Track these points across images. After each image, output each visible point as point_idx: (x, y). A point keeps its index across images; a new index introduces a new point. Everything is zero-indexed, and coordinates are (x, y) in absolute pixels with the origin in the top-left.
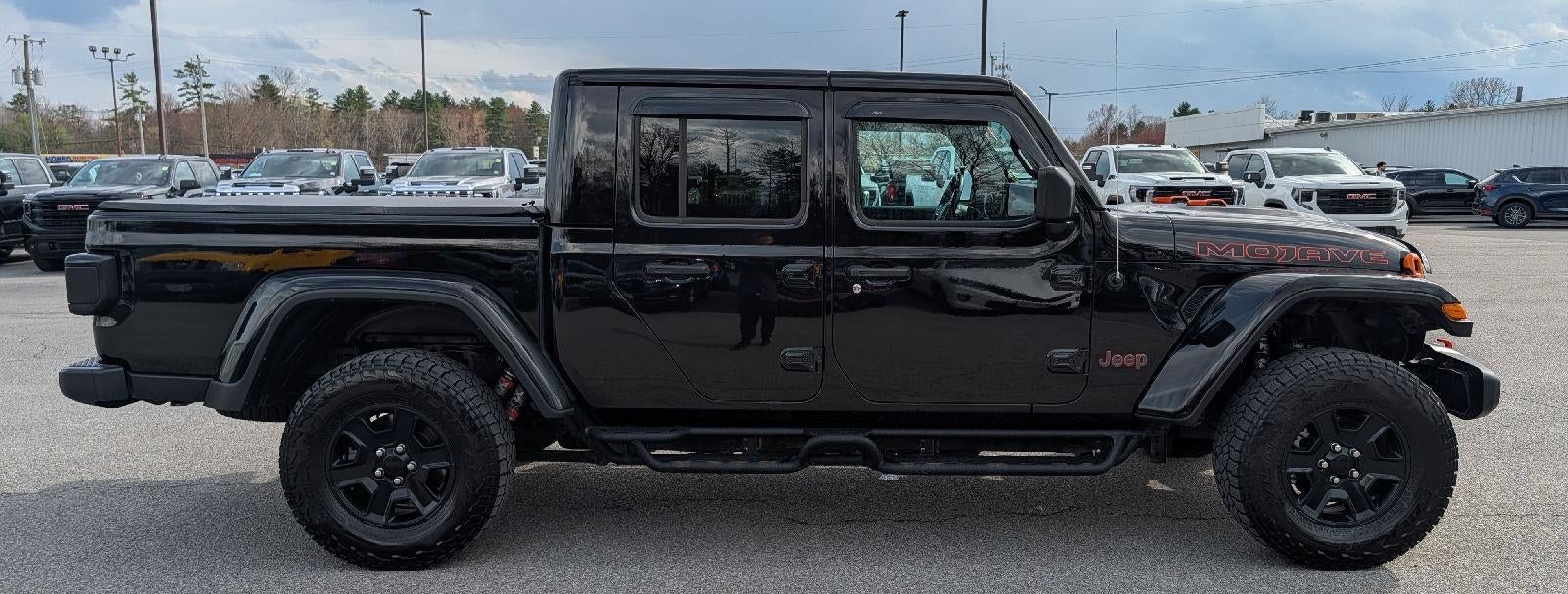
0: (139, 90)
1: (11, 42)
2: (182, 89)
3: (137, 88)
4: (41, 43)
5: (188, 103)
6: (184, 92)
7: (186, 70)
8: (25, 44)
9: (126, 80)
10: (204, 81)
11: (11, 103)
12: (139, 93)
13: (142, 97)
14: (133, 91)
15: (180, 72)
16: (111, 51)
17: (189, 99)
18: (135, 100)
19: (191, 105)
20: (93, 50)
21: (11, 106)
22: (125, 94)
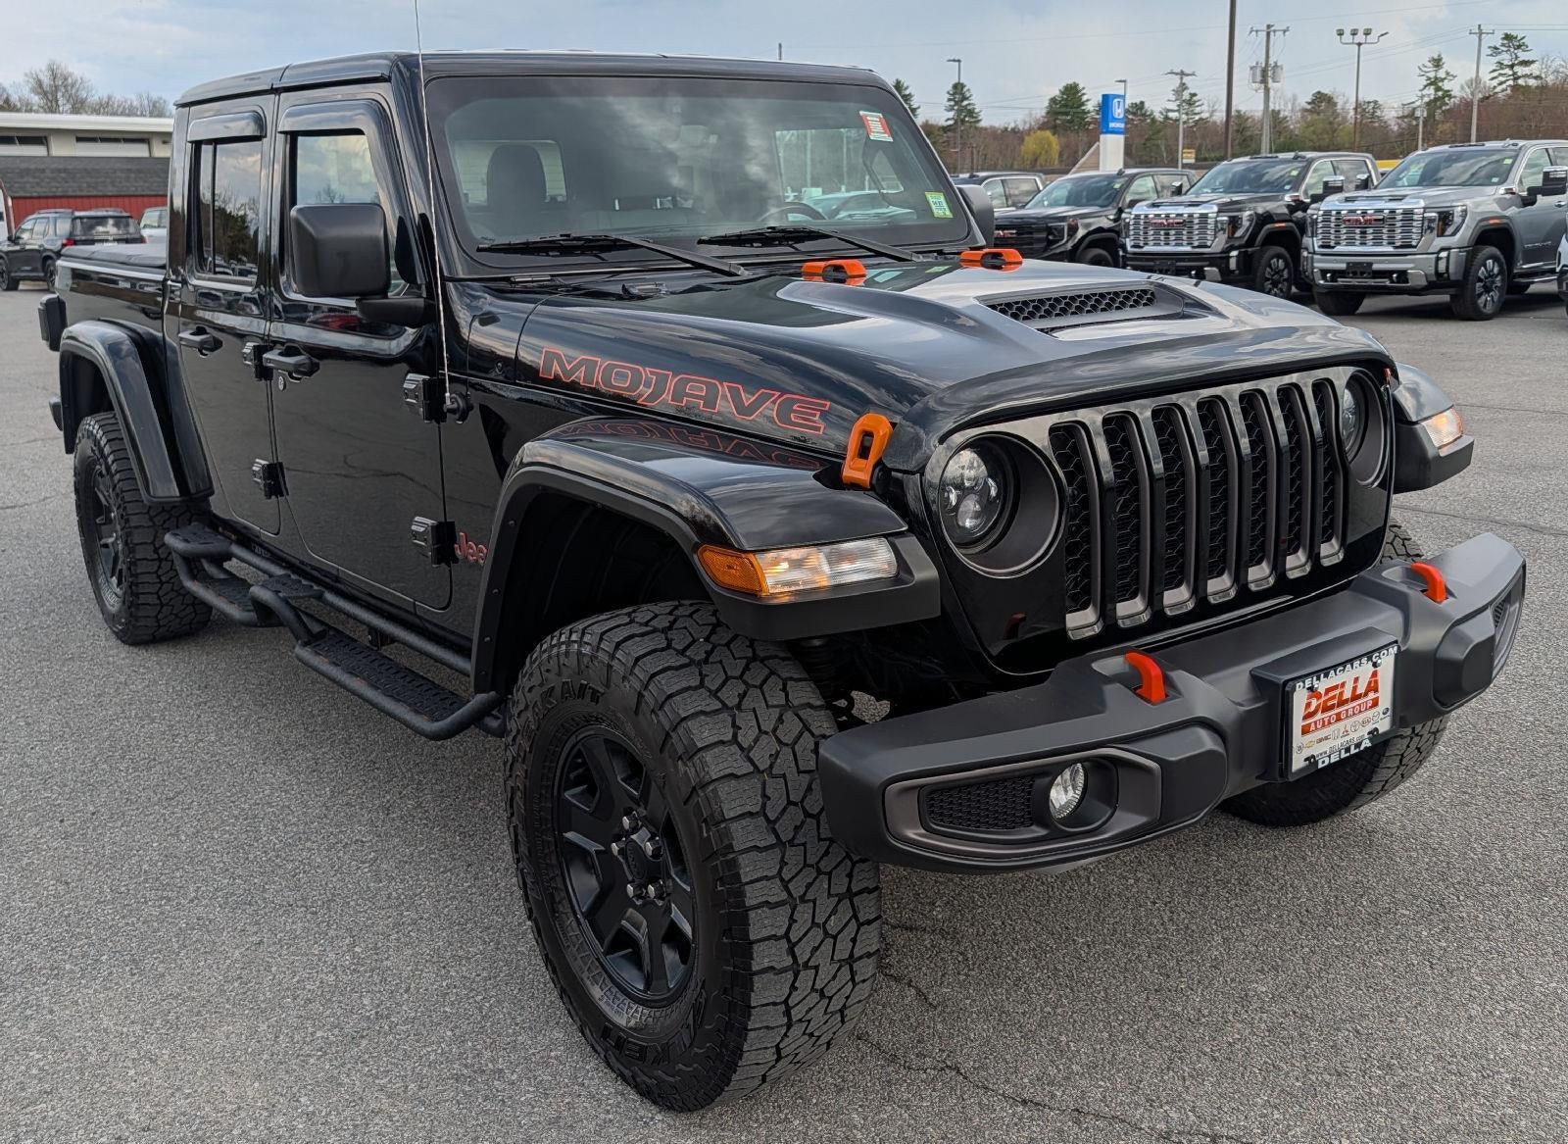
0: (1443, 76)
1: (1254, 33)
2: (1494, 71)
3: (1441, 74)
4: (1285, 31)
5: (1499, 89)
6: (1495, 74)
7: (1503, 45)
8: (1268, 34)
9: (1430, 65)
10: (1523, 56)
11: (1309, 103)
12: (1442, 80)
13: (1446, 85)
14: (1436, 78)
15: (1496, 48)
16: (1347, 33)
17: (1501, 83)
18: (1438, 89)
19: (1503, 91)
20: (1341, 33)
21: (1309, 107)
22: (1425, 83)
